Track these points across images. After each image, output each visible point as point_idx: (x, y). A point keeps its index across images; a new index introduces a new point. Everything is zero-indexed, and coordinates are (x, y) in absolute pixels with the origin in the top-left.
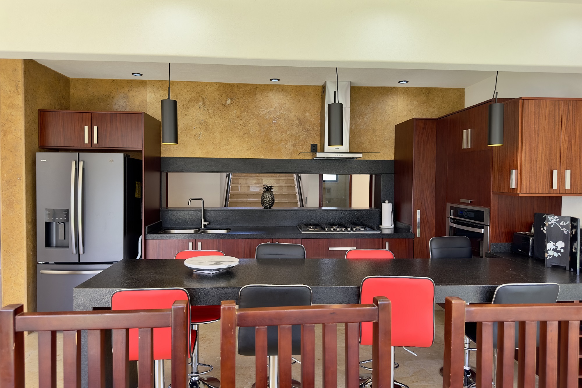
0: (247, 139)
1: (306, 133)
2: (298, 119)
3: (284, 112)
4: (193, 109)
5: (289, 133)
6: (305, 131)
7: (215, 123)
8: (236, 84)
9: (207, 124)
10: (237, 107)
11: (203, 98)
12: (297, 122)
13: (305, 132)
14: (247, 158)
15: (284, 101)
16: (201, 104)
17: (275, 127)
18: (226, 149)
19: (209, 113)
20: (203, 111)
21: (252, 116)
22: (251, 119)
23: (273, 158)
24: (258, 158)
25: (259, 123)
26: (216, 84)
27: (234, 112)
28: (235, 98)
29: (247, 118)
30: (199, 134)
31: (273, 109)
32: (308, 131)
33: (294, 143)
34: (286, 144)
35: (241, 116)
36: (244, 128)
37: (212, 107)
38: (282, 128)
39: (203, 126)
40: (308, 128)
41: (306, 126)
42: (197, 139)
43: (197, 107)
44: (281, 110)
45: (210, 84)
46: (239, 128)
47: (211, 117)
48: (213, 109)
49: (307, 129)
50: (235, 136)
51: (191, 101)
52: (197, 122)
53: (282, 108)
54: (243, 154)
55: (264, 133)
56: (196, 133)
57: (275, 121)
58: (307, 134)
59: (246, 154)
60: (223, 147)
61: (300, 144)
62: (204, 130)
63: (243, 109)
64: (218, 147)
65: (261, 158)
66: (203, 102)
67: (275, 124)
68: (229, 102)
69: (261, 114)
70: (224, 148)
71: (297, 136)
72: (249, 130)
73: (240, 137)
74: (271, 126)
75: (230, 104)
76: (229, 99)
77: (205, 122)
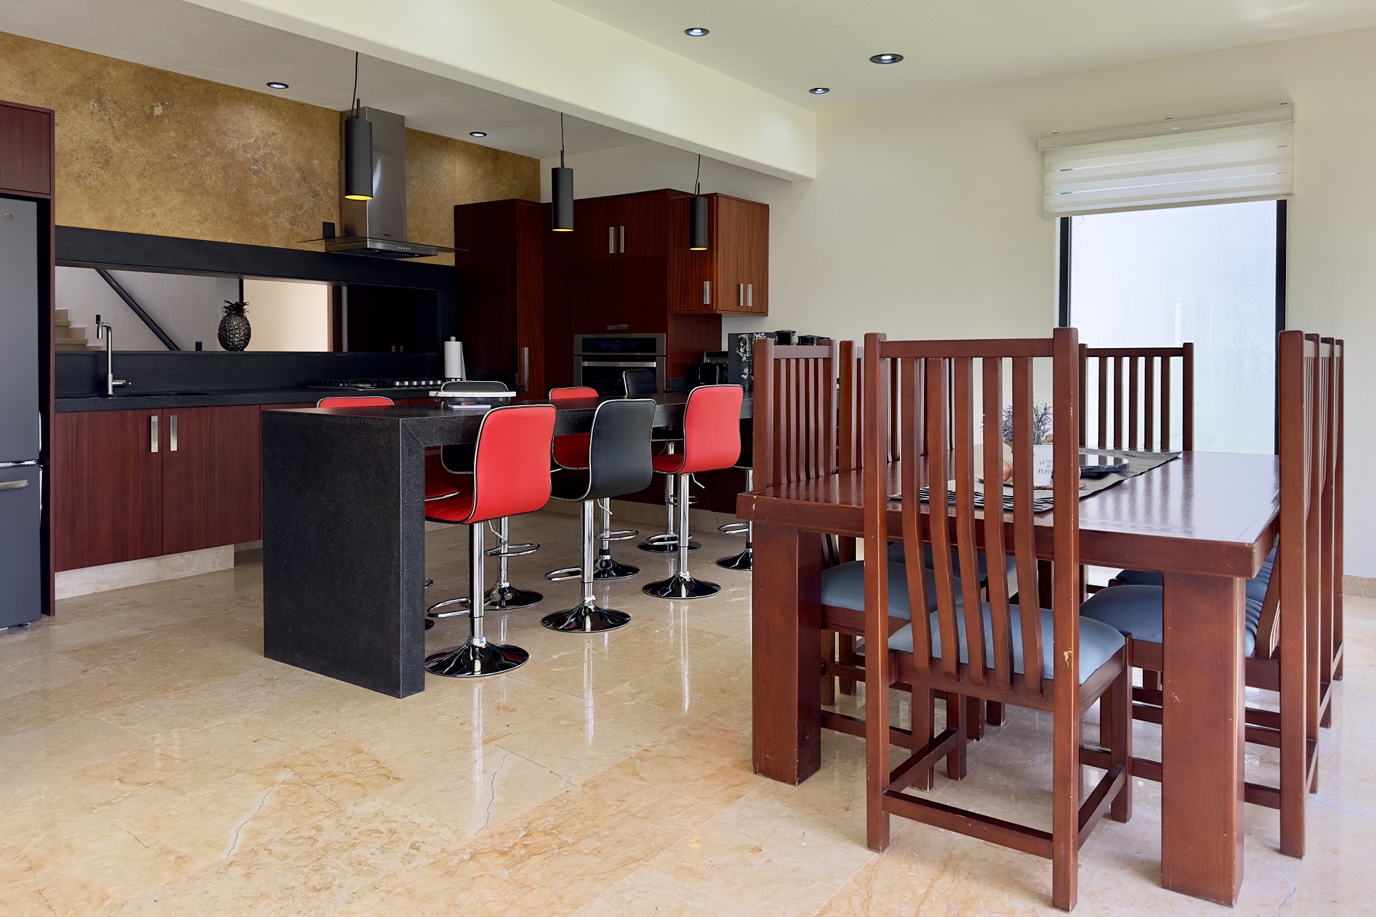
0: (198, 197)
1: (314, 200)
2: (299, 169)
3: (274, 151)
4: (74, 113)
5: (282, 195)
6: (312, 194)
7: (126, 152)
8: (176, 74)
9: (108, 151)
10: (178, 124)
11: (99, 91)
12: (298, 175)
13: (312, 196)
14: (200, 238)
15: (272, 129)
16: (93, 104)
17: (255, 179)
18: (154, 216)
19: (113, 127)
20: (98, 122)
21: (208, 149)
22: (207, 154)
23: (253, 243)
24: (223, 240)
25: (223, 167)
26: (130, 65)
27: (170, 136)
28: (173, 104)
29: (198, 151)
30: (90, 175)
31: (252, 141)
32: (317, 195)
33: (292, 217)
34: (277, 216)
35: (186, 145)
36: (192, 172)
37: (122, 116)
38: (270, 183)
39: (98, 156)
40: (318, 189)
41: (314, 185)
42: (85, 184)
43: (85, 111)
44: (266, 145)
45: (117, 63)
46: (181, 171)
47: (117, 139)
48: (123, 119)
49: (316, 191)
50: (172, 189)
51: (69, 92)
52: (83, 144)
53: (270, 143)
54: (190, 229)
55: (235, 190)
56: (83, 171)
57: (256, 167)
58: (315, 202)
59: (198, 231)
60: (147, 209)
61: (304, 220)
62: (101, 165)
63: (189, 130)
64: (134, 210)
65: (229, 241)
66: (99, 101)
67: (256, 172)
68: (158, 111)
69: (227, 148)
70: (149, 211)
71: (298, 202)
72: (204, 178)
73: (184, 190)
74: (248, 175)
75: (161, 116)
76: (159, 104)
77: (104, 148)
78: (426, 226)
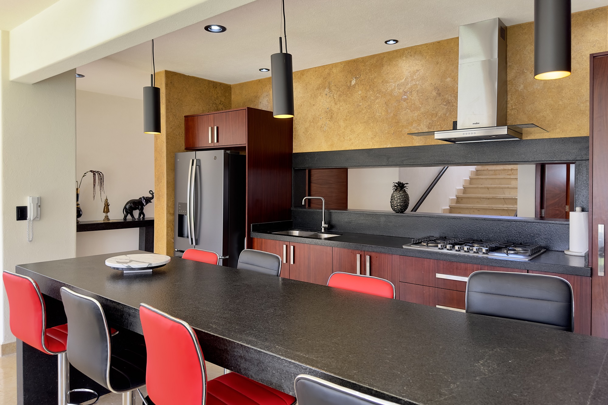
0: (372, 124)
1: (446, 107)
2: (436, 88)
3: (417, 83)
4: (320, 97)
5: (422, 110)
6: (445, 103)
7: (339, 109)
8: (362, 58)
9: (332, 111)
10: (362, 86)
11: (329, 83)
12: (434, 93)
13: (445, 105)
14: (372, 148)
15: (416, 68)
16: (327, 90)
17: (405, 104)
18: (350, 139)
19: (334, 99)
20: (329, 98)
21: (378, 95)
22: (377, 98)
23: (402, 145)
24: (385, 146)
25: (386, 103)
26: (341, 63)
27: (359, 93)
28: (360, 76)
29: (372, 98)
30: (325, 125)
31: (403, 80)
32: (449, 103)
33: (430, 123)
34: (419, 125)
35: (366, 97)
36: (369, 111)
37: (338, 91)
38: (414, 104)
39: (328, 115)
40: (450, 98)
41: (447, 96)
42: (323, 130)
43: (324, 95)
44: (412, 80)
45: (335, 65)
46: (363, 112)
47: (336, 104)
48: (339, 93)
49: (448, 100)
50: (359, 123)
51: (318, 89)
52: (323, 111)
53: (415, 78)
54: (367, 143)
55: (392, 114)
56: (323, 124)
57: (405, 97)
58: (447, 109)
59: (371, 144)
60: (347, 137)
61: (438, 123)
62: (329, 119)
63: (368, 87)
64: (342, 138)
65: (388, 147)
66: (329, 88)
67: (405, 100)
68: (353, 82)
69: (388, 91)
70: (348, 137)
71: (434, 112)
72: (375, 112)
73: (365, 122)
74: (400, 103)
75: (355, 84)
76: (354, 78)
77: (331, 110)
78: (561, 103)
